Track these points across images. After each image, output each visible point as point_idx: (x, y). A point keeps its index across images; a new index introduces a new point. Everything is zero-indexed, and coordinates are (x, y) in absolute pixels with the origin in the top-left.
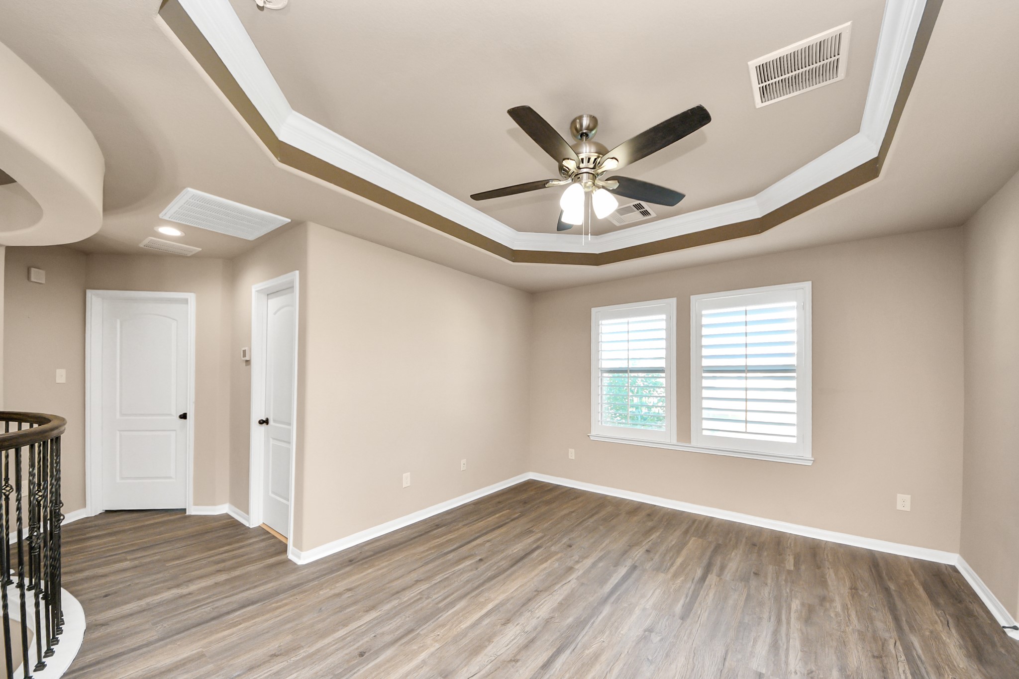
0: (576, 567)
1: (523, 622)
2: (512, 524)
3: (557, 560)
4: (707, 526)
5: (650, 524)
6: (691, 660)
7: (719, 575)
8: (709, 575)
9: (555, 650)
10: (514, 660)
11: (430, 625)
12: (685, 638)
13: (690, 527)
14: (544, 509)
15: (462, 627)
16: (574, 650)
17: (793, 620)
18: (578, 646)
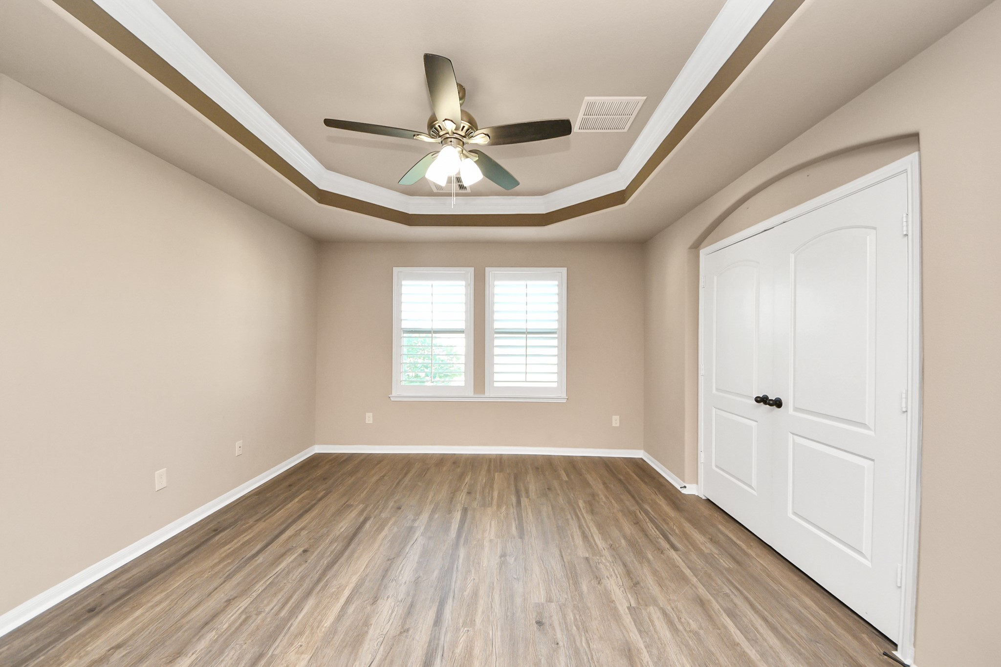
0: (416, 525)
1: (392, 593)
2: (321, 505)
3: (394, 524)
4: (501, 462)
5: (459, 470)
6: (543, 566)
7: (528, 497)
8: (521, 499)
9: (437, 604)
10: (404, 631)
11: (282, 641)
12: (530, 551)
13: (489, 466)
14: (351, 481)
15: (325, 625)
16: (454, 597)
17: (585, 515)
18: (456, 592)
